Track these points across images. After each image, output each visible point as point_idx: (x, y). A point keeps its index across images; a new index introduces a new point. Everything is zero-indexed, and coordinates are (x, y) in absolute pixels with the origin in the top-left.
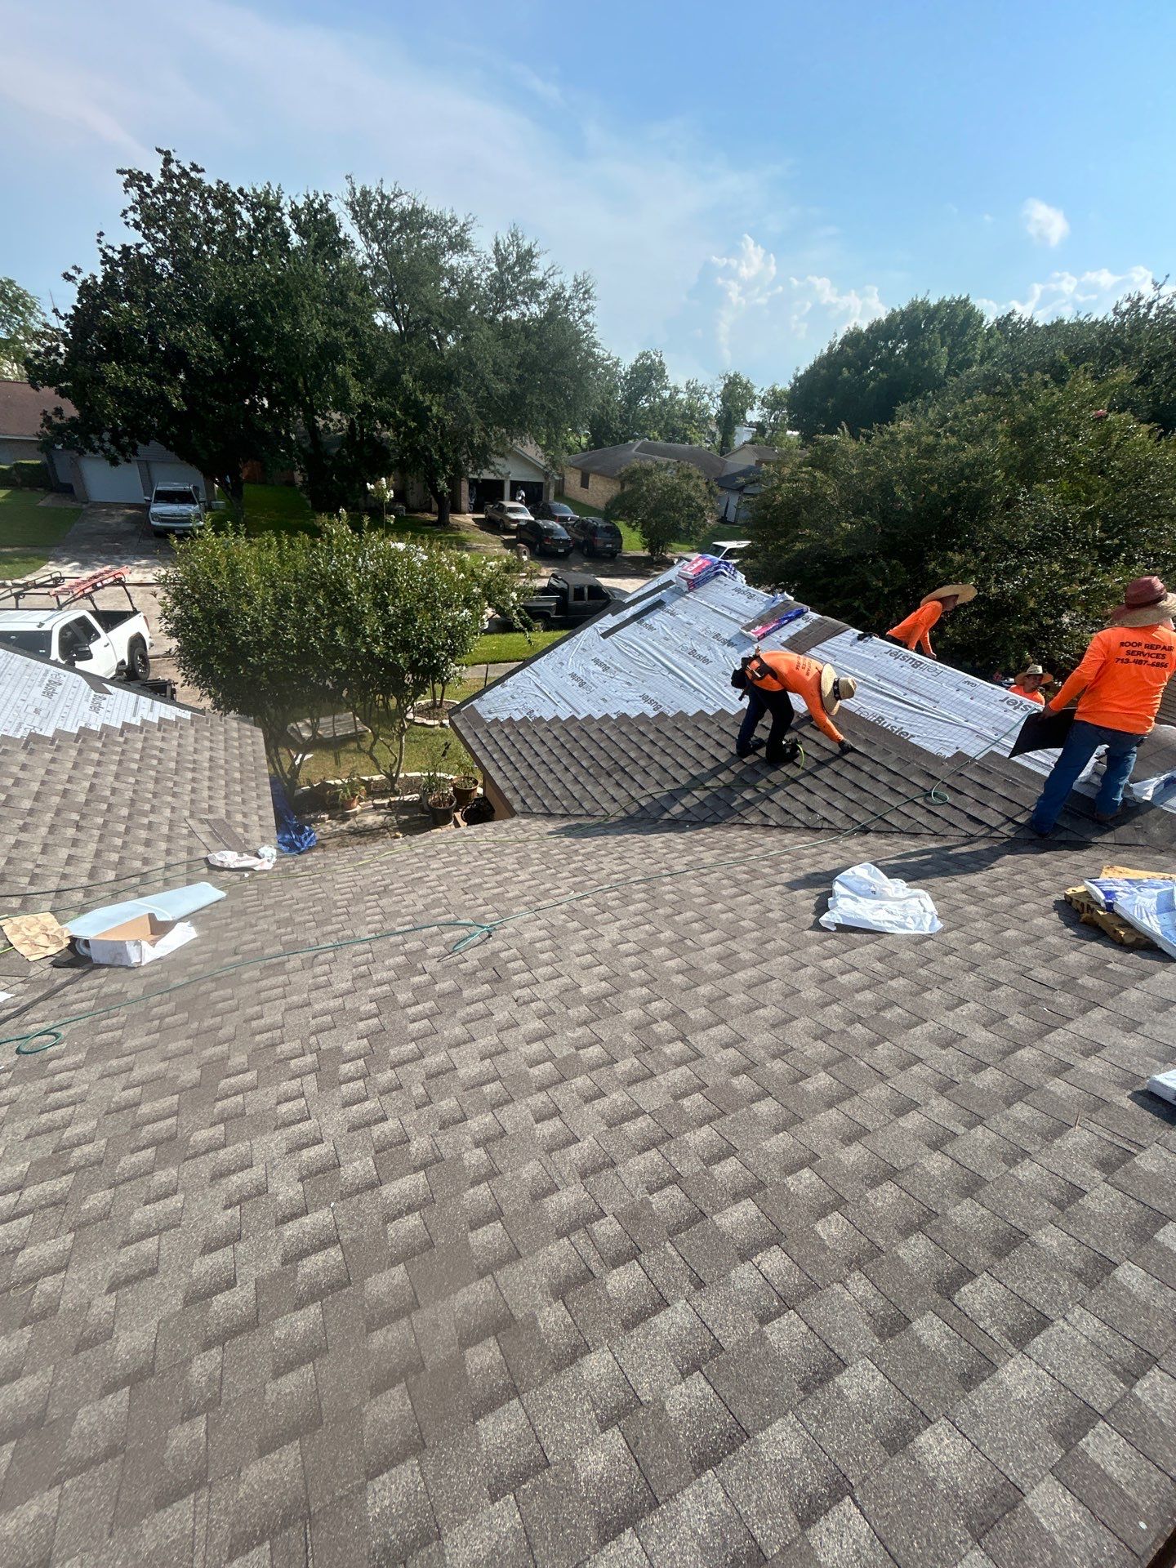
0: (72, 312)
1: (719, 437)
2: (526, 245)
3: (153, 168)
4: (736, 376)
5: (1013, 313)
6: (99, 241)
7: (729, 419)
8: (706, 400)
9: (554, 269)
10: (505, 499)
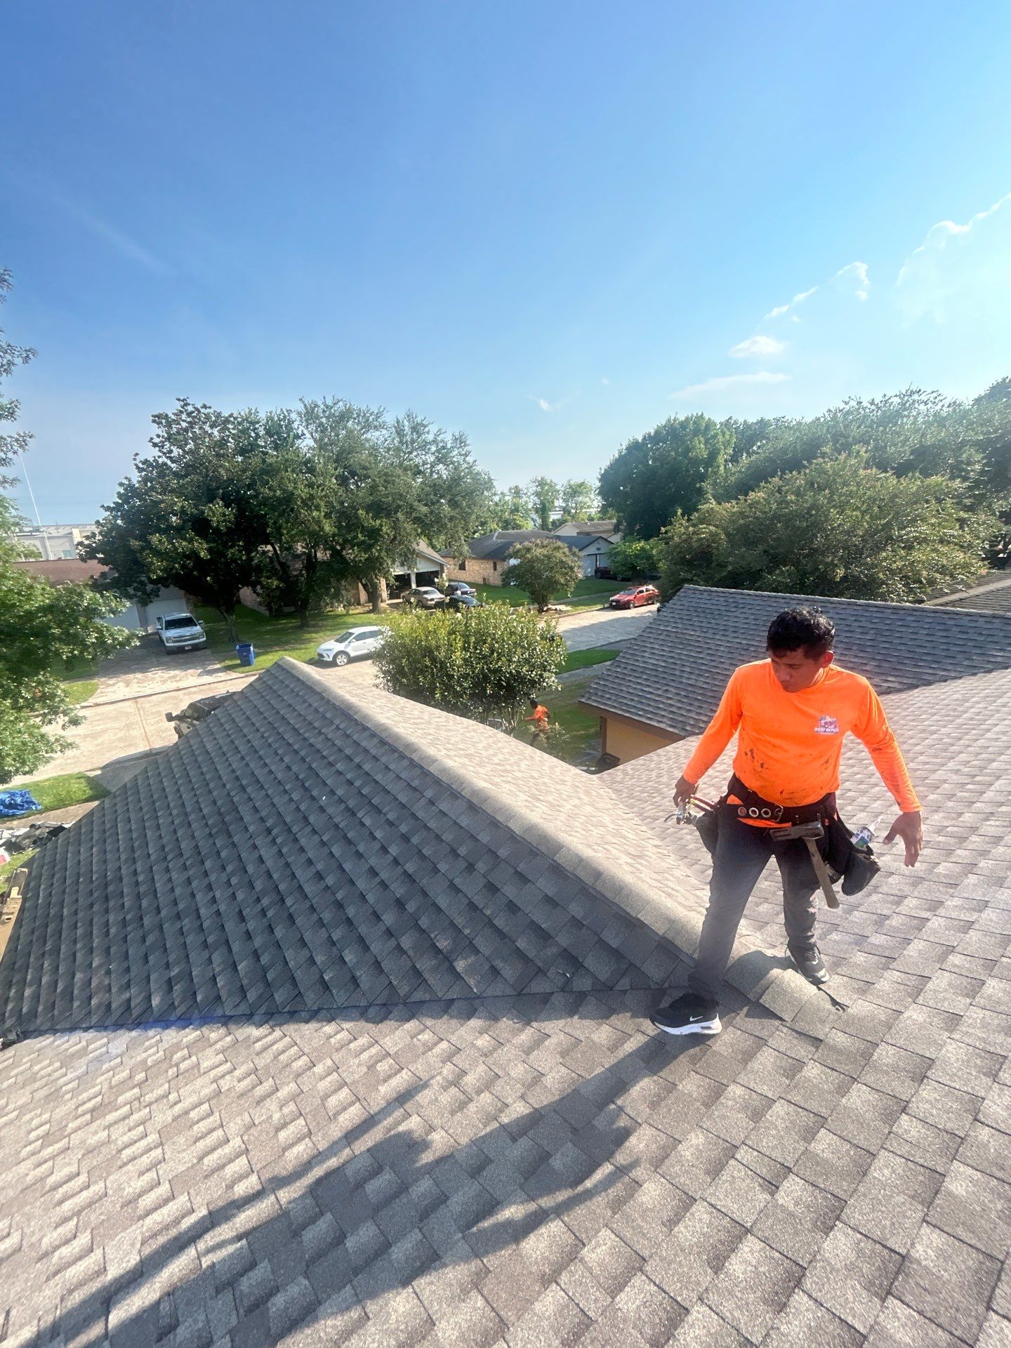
0: (112, 505)
1: (539, 521)
2: (419, 420)
3: (171, 409)
4: (542, 479)
5: (730, 418)
6: (135, 459)
7: (543, 510)
8: (525, 499)
9: (439, 432)
10: (414, 586)
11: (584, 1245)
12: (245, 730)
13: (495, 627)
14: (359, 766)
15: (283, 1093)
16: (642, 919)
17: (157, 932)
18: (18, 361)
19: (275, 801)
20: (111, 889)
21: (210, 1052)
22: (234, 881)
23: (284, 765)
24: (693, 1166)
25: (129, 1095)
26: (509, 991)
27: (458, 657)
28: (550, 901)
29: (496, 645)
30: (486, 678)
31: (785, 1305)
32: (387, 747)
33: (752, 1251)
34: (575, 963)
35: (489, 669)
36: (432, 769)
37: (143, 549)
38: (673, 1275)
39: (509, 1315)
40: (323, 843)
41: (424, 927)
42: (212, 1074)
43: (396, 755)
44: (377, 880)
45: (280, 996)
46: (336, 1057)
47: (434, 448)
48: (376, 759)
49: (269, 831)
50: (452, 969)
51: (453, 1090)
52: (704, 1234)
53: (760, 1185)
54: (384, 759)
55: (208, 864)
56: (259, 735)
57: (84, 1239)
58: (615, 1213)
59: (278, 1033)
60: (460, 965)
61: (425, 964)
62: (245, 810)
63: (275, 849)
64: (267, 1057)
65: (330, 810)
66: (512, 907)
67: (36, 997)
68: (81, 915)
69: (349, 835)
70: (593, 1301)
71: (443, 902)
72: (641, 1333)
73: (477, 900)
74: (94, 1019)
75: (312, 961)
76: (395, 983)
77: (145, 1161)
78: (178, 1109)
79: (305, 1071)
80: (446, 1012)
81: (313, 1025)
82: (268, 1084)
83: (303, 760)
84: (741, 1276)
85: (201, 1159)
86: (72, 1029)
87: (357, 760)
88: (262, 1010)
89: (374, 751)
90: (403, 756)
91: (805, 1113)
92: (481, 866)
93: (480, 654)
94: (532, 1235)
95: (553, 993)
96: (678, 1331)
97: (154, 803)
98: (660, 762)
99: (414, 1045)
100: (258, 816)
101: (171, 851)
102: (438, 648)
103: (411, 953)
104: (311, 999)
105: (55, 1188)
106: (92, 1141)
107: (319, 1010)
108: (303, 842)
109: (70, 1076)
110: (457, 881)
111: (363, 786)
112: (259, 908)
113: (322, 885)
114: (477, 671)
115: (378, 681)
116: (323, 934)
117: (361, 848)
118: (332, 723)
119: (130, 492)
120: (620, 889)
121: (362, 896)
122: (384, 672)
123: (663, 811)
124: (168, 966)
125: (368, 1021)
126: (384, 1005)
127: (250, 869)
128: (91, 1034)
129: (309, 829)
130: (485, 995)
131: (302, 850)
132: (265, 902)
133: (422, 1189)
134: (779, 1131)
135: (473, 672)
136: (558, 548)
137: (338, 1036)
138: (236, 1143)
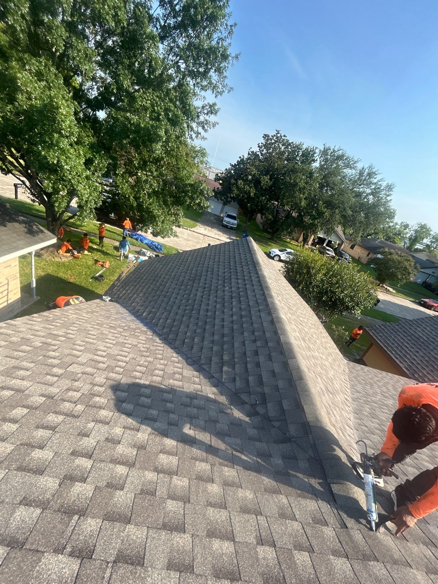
0: (234, 164)
1: (408, 245)
2: (374, 170)
3: (271, 133)
4: (425, 225)
6: (249, 150)
8: (407, 230)
9: (381, 180)
10: (325, 245)
11: (177, 475)
12: (221, 254)
13: (345, 274)
14: (245, 285)
15: (148, 359)
16: (305, 408)
17: (157, 297)
18: (227, 91)
19: (213, 280)
20: (157, 278)
21: (144, 336)
22: (185, 296)
23: (224, 271)
24: (238, 499)
25: (120, 330)
26: (233, 390)
27: (319, 276)
28: (273, 374)
29: (341, 282)
30: (326, 293)
31: (219, 578)
32: (259, 284)
33: (227, 548)
34: (264, 400)
35: (330, 290)
36: (268, 300)
37: (234, 184)
38: (193, 517)
39: (137, 466)
40: (216, 301)
41: (224, 348)
42: (140, 341)
43: (261, 288)
44: (222, 323)
45: (171, 336)
46: (169, 363)
47: (373, 187)
48: (253, 285)
49: (205, 288)
50: (222, 368)
51: (188, 400)
52: (217, 521)
53: (256, 536)
54: (255, 287)
55: (182, 287)
56: (224, 258)
57: (82, 348)
58: (196, 479)
59: (162, 345)
60: (225, 368)
61: (215, 359)
62: (203, 278)
63: (202, 294)
64: (154, 348)
65: (226, 293)
66: (258, 365)
67: (125, 294)
68: (146, 281)
69: (225, 304)
70: (161, 492)
71: (236, 345)
72: (164, 517)
73: (248, 353)
74: (131, 308)
75: (186, 333)
76: (202, 357)
77: (108, 345)
78: (125, 341)
79: (159, 359)
80: (209, 379)
81: (172, 351)
82: (148, 354)
83: (230, 272)
84: (214, 548)
85: (118, 355)
86: (125, 307)
87: (246, 282)
88: (164, 336)
89: (254, 283)
90: (262, 290)
91: (307, 539)
92: (259, 343)
93: (330, 281)
94: (166, 455)
95: (247, 403)
96: (175, 533)
97: (183, 262)
98: (385, 377)
99: (191, 379)
100: (205, 282)
101: (177, 278)
102: (313, 268)
103: (214, 352)
104: (177, 343)
105: (89, 334)
106: (104, 332)
107: (177, 348)
108: (211, 297)
109: (115, 316)
110: (246, 342)
111: (242, 291)
112: (185, 308)
113: (205, 314)
114: (324, 287)
115: (281, 269)
116: (195, 327)
117: (226, 310)
118: (248, 266)
119: (242, 162)
120: (306, 391)
121: (214, 325)
122: (286, 267)
123: (366, 393)
124: (153, 308)
125: (186, 362)
126: (194, 361)
127: (191, 296)
128: (127, 311)
129: (216, 294)
130: (225, 384)
131: (209, 299)
132: (188, 307)
133: (153, 413)
134: (286, 531)
135: (322, 287)
136: (409, 260)
137: (175, 359)
138: (128, 359)
